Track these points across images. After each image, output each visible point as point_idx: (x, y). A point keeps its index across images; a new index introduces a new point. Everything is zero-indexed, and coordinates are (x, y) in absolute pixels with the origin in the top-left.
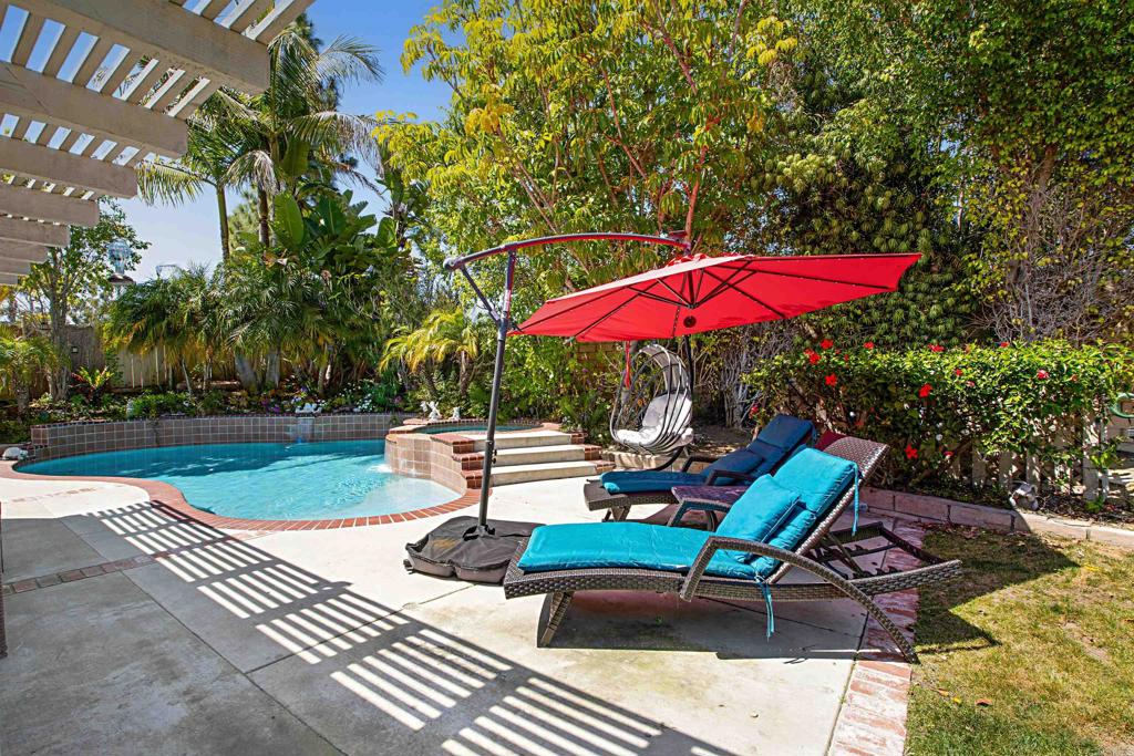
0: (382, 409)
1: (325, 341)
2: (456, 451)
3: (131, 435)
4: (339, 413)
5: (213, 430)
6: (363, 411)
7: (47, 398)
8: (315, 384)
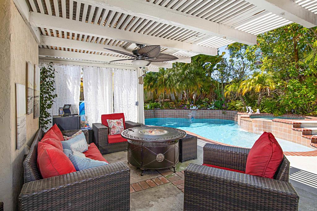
2: (294, 127)
3: (149, 114)
4: (203, 109)
5: (168, 113)
6: (211, 109)
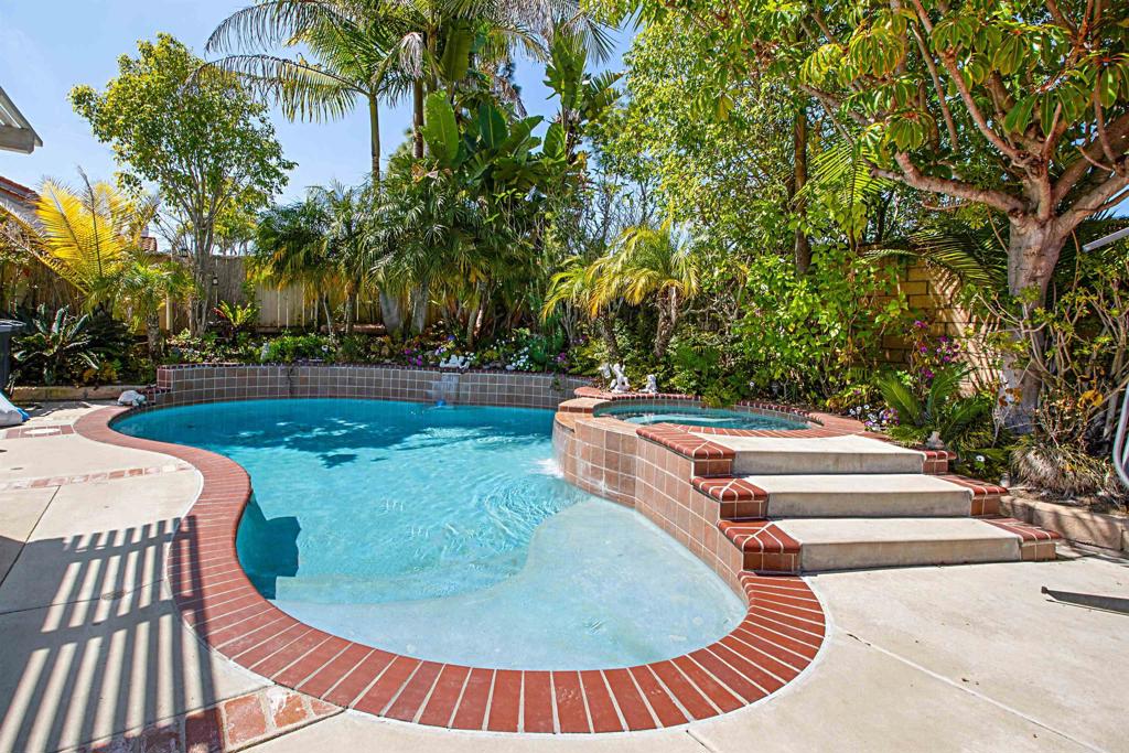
0: (540, 368)
1: (477, 278)
2: (702, 473)
3: (264, 382)
4: (489, 370)
5: (351, 382)
6: (518, 370)
7: (186, 335)
8: (464, 332)
